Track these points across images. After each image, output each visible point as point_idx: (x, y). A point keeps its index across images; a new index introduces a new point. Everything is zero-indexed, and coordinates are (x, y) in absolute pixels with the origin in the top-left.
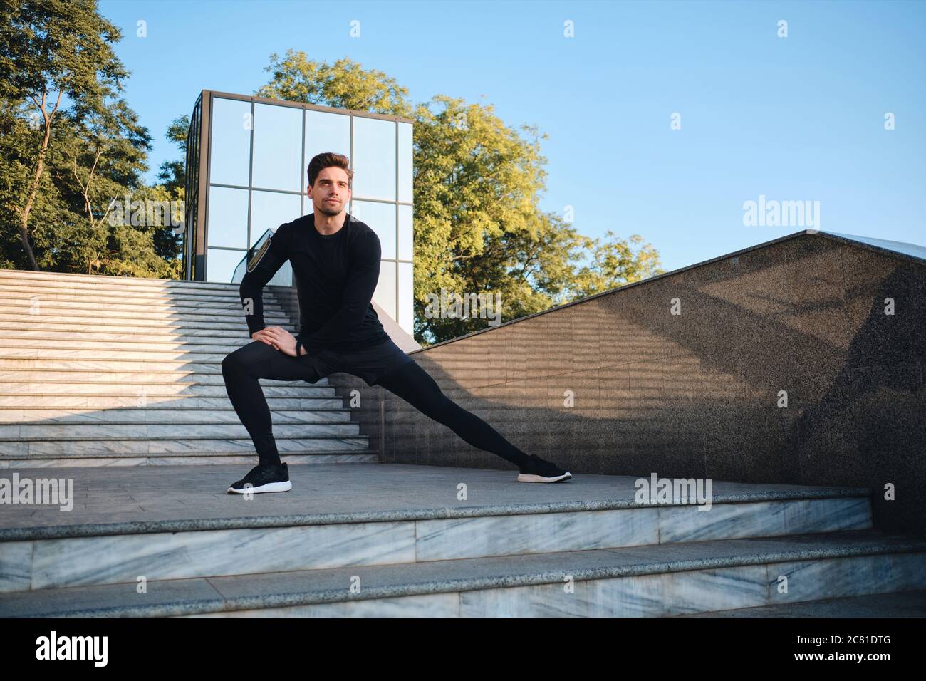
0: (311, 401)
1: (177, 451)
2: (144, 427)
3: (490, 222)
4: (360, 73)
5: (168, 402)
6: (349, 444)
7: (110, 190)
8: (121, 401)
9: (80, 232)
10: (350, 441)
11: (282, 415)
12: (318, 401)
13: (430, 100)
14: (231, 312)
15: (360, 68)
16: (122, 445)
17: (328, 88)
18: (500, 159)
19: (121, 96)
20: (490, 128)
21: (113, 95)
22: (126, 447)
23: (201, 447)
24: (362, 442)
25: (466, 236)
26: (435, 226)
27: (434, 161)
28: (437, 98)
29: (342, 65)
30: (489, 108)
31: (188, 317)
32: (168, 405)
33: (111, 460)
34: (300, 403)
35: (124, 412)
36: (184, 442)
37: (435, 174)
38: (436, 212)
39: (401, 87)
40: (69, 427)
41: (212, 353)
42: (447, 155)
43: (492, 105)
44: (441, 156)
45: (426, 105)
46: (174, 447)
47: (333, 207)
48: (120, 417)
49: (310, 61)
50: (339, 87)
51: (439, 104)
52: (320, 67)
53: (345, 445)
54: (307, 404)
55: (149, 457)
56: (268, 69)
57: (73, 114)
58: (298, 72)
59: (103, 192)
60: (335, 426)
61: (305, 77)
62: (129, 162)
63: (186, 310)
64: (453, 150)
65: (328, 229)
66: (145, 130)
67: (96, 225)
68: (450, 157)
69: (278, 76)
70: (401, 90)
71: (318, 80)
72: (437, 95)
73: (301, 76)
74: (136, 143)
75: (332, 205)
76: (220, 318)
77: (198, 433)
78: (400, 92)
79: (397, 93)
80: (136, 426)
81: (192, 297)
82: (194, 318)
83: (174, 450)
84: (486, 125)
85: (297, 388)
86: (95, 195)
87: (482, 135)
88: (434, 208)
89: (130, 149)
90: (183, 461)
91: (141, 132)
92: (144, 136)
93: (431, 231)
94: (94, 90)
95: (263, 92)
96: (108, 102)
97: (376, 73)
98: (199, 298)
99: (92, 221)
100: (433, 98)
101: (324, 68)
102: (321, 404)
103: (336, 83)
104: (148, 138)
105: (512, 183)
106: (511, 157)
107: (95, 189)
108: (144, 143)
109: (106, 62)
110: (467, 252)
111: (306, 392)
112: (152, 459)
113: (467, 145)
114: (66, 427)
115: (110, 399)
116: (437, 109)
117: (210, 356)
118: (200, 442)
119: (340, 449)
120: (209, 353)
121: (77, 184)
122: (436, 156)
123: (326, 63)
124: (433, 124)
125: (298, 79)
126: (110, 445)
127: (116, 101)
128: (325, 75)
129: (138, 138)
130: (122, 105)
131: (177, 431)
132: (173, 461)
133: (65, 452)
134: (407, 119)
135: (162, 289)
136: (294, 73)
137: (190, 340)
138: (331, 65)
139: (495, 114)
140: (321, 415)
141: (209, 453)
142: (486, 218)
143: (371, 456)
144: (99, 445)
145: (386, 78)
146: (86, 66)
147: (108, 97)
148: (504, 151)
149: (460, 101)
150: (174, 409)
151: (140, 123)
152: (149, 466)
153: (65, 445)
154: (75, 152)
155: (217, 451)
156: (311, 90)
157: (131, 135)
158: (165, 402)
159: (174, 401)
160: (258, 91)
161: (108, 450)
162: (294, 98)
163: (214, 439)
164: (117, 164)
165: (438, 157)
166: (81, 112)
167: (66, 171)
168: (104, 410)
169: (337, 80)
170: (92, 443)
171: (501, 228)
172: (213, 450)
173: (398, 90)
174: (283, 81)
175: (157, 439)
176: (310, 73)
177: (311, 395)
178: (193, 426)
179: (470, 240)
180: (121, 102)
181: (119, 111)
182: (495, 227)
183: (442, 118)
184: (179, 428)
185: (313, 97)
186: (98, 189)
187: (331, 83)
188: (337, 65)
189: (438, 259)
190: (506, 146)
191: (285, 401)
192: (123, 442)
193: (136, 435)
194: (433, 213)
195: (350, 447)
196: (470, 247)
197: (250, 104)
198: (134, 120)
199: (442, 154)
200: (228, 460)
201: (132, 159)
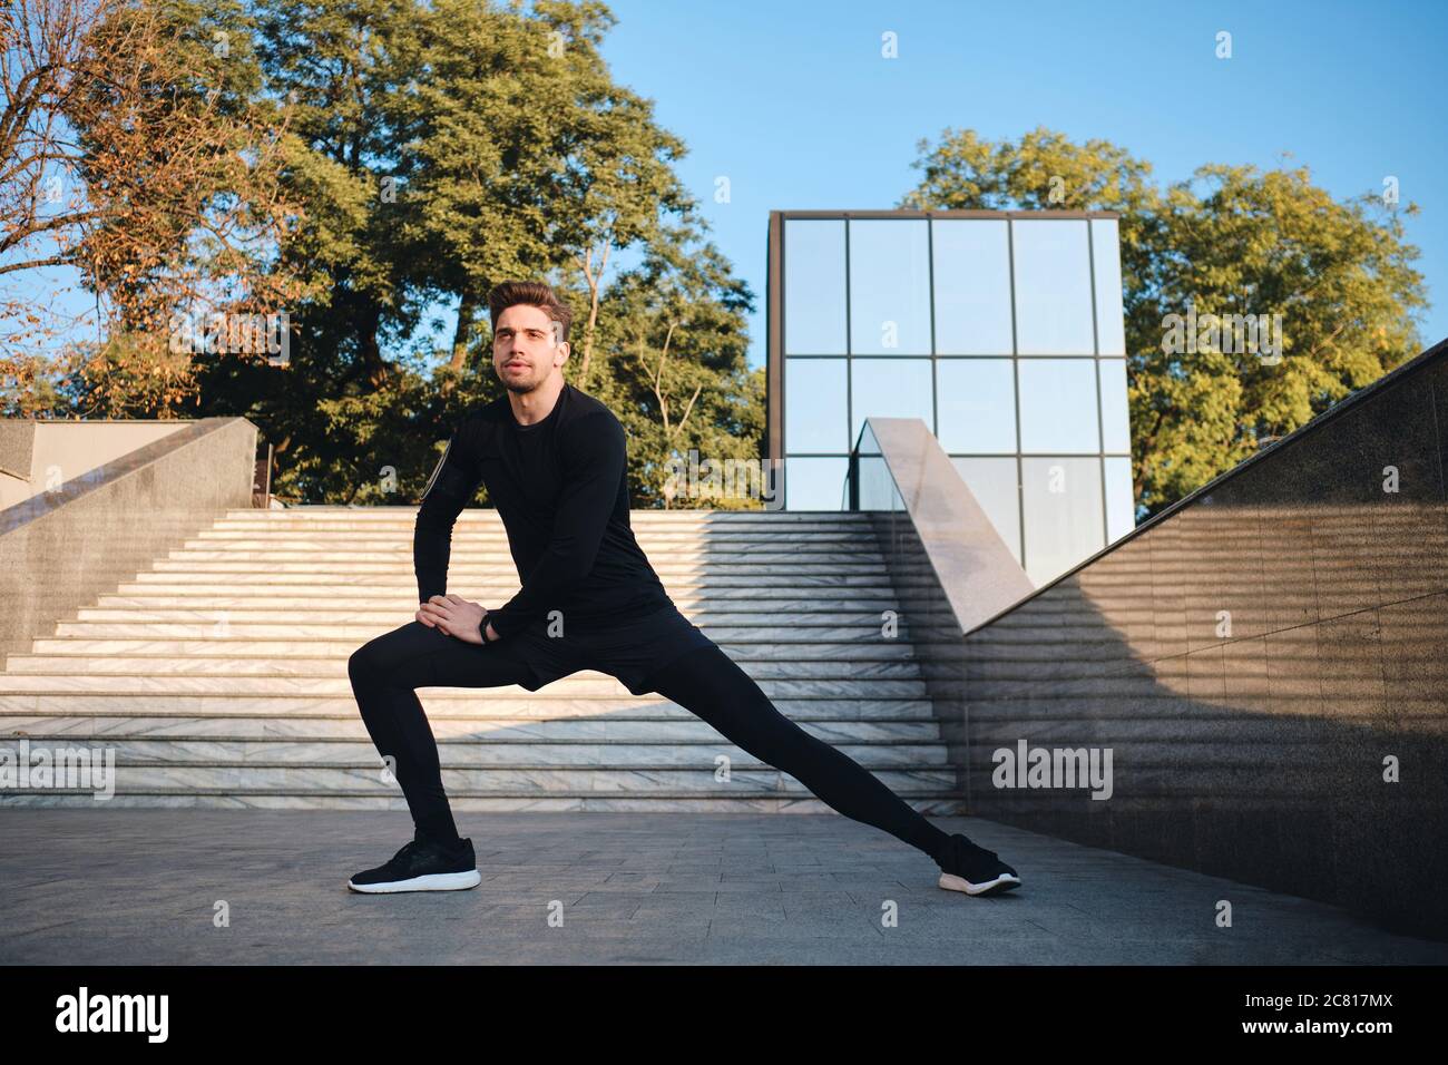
0: (878, 704)
1: (636, 789)
2: (596, 749)
3: (1321, 374)
4: (1064, 148)
5: (647, 708)
6: (921, 780)
7: (694, 379)
8: (576, 707)
9: (649, 445)
10: (923, 775)
11: (821, 729)
12: (889, 704)
13: (1192, 176)
14: (794, 558)
15: (1063, 141)
16: (554, 778)
17: (1014, 181)
18: (1323, 261)
19: (707, 238)
20: (1301, 208)
21: (696, 238)
22: (561, 781)
23: (673, 782)
24: (943, 777)
25: (1277, 402)
26: (1210, 389)
27: (1203, 279)
28: (1204, 171)
29: (1034, 140)
30: (1300, 175)
31: (725, 569)
32: (644, 714)
33: (528, 802)
34: (859, 708)
35: (573, 725)
36: (647, 774)
37: (1206, 302)
38: (1211, 366)
39: (1138, 161)
40: (488, 747)
41: (738, 627)
42: (1225, 266)
43: (1305, 167)
44: (1213, 269)
45: (1186, 186)
46: (633, 782)
47: (517, 378)
48: (567, 732)
49: (981, 143)
50: (1029, 177)
51: (1208, 182)
52: (999, 149)
53: (913, 782)
54: (870, 709)
55: (584, 798)
56: (916, 166)
57: (646, 273)
58: (963, 163)
59: (684, 383)
60: (903, 748)
61: (975, 169)
62: (720, 334)
63: (724, 558)
64: (1235, 256)
65: (531, 416)
66: (743, 283)
67: (672, 433)
68: (1229, 268)
69: (932, 173)
70: (1138, 167)
71: (997, 171)
72: (1202, 165)
73: (969, 168)
74: (731, 305)
75: (517, 374)
76: (774, 569)
77: (679, 759)
78: (1136, 170)
79: (1131, 172)
80: (584, 747)
81: (742, 537)
82: (734, 569)
83: (632, 788)
84: (1295, 205)
85: (859, 683)
86: (672, 388)
87: (1289, 225)
88: (1206, 360)
89: (722, 315)
90: (636, 805)
91: (738, 288)
92: (743, 294)
93: (1204, 398)
94: (646, 235)
95: (910, 202)
96: (688, 250)
97: (1096, 144)
98: (752, 537)
99: (668, 428)
100: (1196, 173)
101: (1006, 150)
102: (894, 710)
103: (1024, 171)
104: (749, 296)
105: (1348, 301)
106: (1345, 256)
107: (673, 379)
108: (743, 304)
109: (662, 191)
110: (1281, 429)
111: (877, 689)
112: (589, 801)
113: (1261, 244)
114: (482, 747)
115: (561, 703)
116: (1205, 190)
117: (735, 631)
118: (671, 773)
119: (906, 788)
120: (733, 627)
121: (645, 375)
122: (1204, 269)
123: (1008, 141)
124: (1199, 217)
125: (967, 173)
126: (537, 777)
127: (701, 246)
128: (1006, 161)
129: (735, 297)
130: (710, 252)
131: (645, 755)
132: (621, 805)
133: (473, 787)
134: (1107, 212)
135: (699, 526)
136: (958, 165)
137: (714, 606)
138: (1017, 144)
139: (1314, 182)
140: (891, 730)
141: (686, 792)
142: (1314, 370)
143: (951, 804)
144: (520, 777)
145: (1111, 149)
146: (631, 202)
147: (690, 242)
148: (1334, 245)
149: (1248, 170)
150: (648, 719)
151: (736, 276)
152: (583, 814)
153: (472, 775)
154: (643, 327)
155: (699, 789)
156: (989, 188)
157: (726, 294)
158: (640, 708)
159: (656, 706)
160: (901, 201)
161: (534, 784)
162: (959, 205)
163: (693, 770)
164: (704, 340)
165: (1209, 270)
166: (657, 268)
167: (632, 358)
168: (544, 721)
169: (1026, 165)
170: (510, 773)
171: (1343, 382)
172: (692, 787)
173: (1133, 167)
174: (941, 181)
175: (605, 769)
176: (982, 160)
177: (885, 694)
178: (669, 748)
179: (1284, 408)
180: (708, 246)
181: (706, 261)
182: (1331, 384)
183: (1217, 203)
184: (647, 750)
185: (992, 199)
186: (679, 379)
187: (1016, 173)
188: (1026, 141)
189: (1229, 445)
190: (1336, 236)
191: (834, 705)
192: (556, 774)
193: (583, 762)
194: (1206, 367)
195: (924, 786)
196: (1287, 422)
197: (843, 223)
198: (727, 271)
199: (1216, 265)
200: (708, 806)
201: (725, 329)
